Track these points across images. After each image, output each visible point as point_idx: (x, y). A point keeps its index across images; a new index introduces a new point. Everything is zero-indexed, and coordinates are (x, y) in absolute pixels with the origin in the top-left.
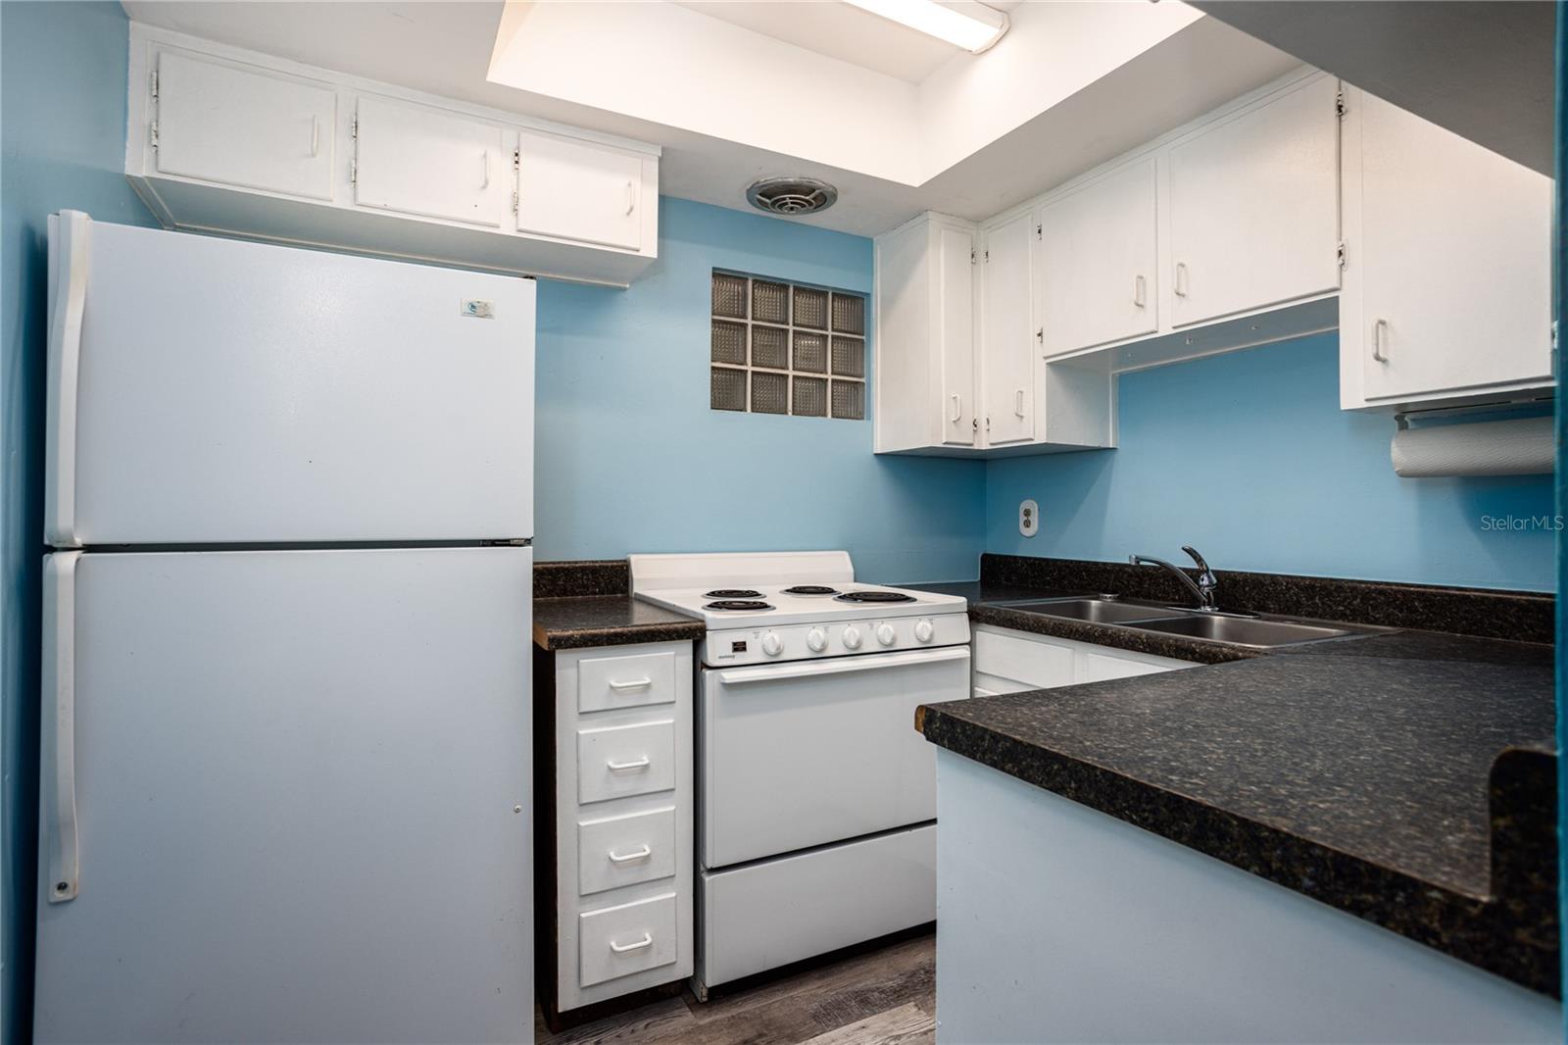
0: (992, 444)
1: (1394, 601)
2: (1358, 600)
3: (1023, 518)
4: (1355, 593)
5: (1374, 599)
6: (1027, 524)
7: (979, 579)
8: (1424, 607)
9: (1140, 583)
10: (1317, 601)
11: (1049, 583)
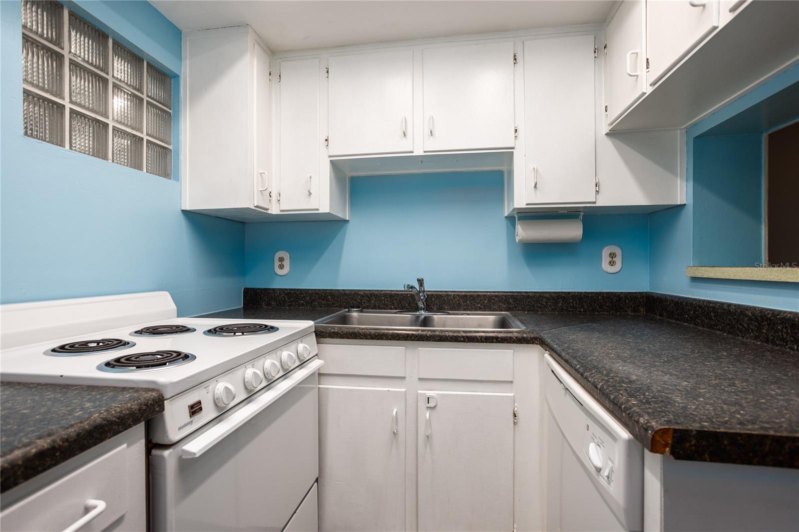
0: (281, 211)
1: (502, 300)
2: (487, 301)
3: (277, 263)
4: (485, 297)
5: (494, 299)
6: (281, 267)
7: (242, 306)
8: (513, 302)
9: (369, 301)
10: (468, 303)
11: (303, 305)
